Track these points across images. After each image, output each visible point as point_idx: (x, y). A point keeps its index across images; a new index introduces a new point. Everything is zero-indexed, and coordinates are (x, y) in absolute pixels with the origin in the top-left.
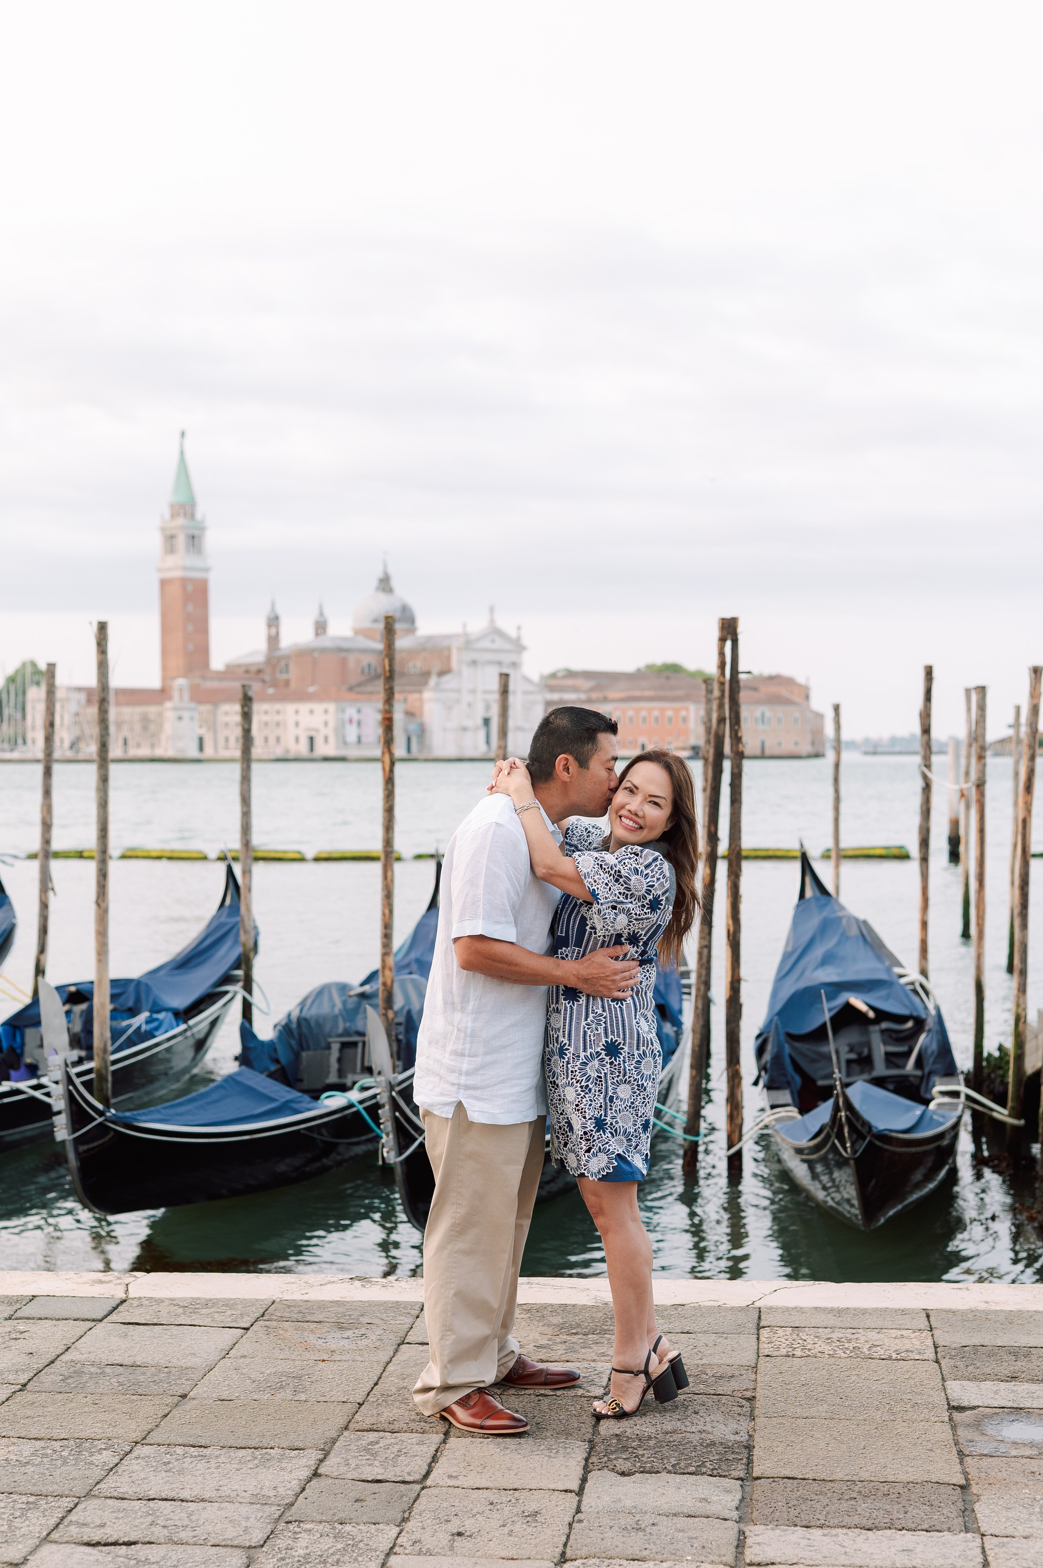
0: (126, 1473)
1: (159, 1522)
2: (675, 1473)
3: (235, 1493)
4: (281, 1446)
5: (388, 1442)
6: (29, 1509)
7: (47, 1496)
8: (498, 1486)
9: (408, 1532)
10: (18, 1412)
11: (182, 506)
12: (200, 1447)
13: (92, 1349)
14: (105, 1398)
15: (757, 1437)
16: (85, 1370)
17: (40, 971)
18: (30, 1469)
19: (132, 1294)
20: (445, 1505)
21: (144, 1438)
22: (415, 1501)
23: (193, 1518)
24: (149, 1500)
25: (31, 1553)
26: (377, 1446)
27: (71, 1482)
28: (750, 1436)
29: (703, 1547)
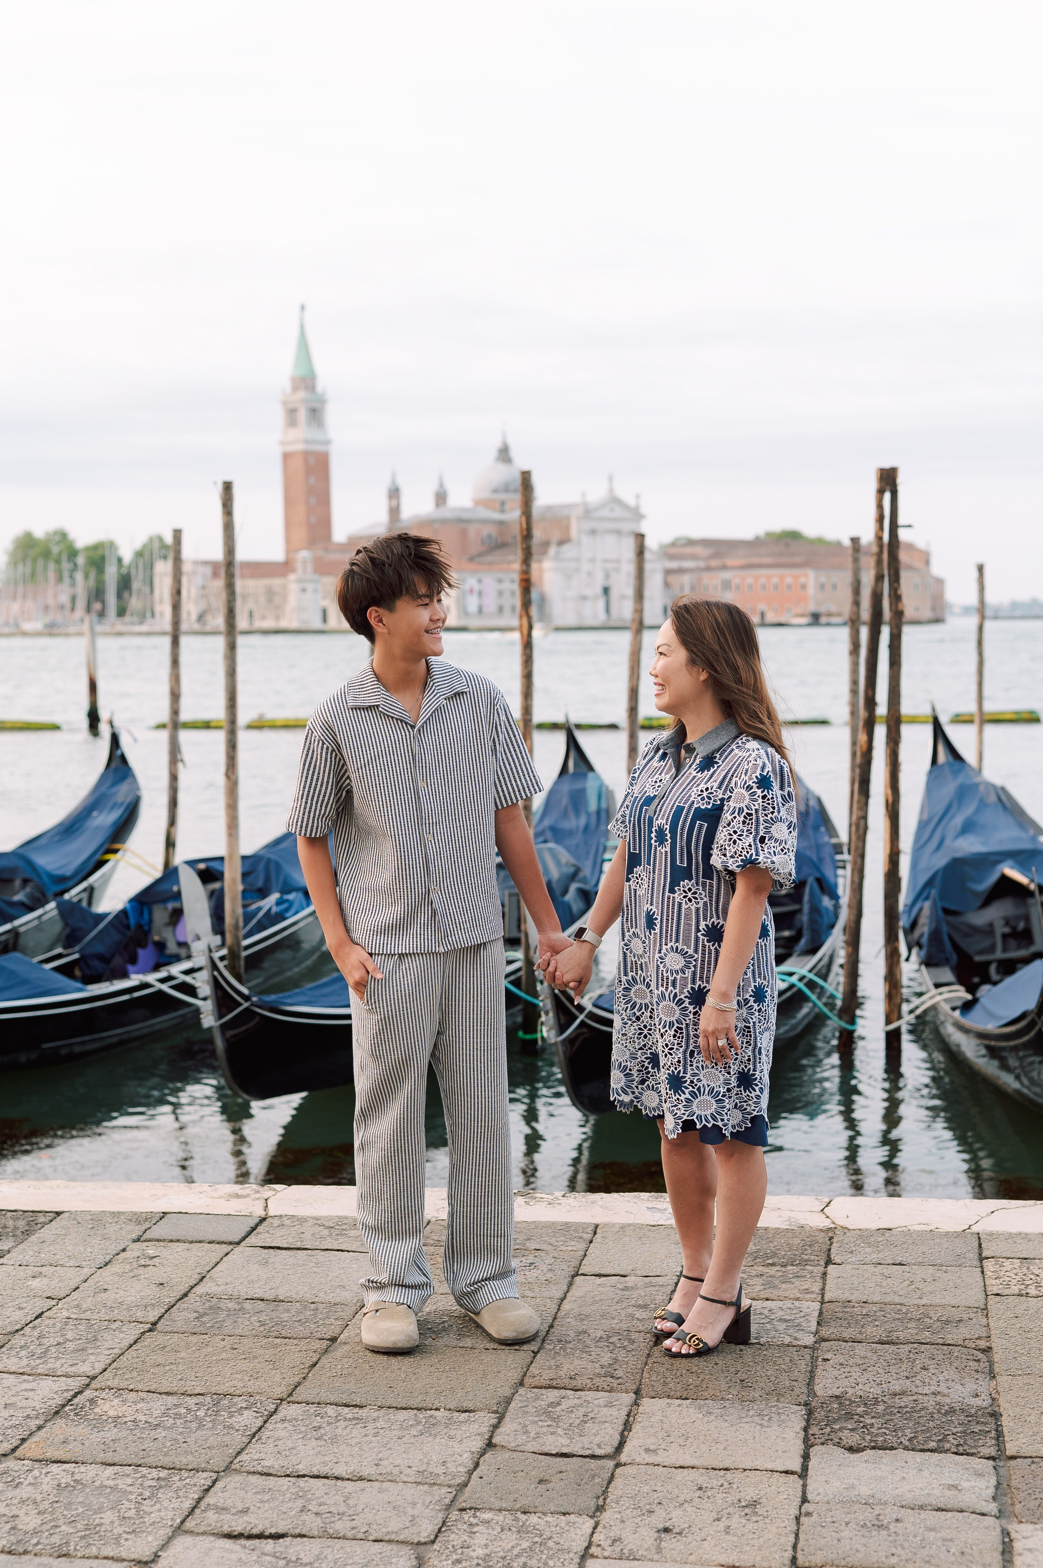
0: (271, 1440)
1: (311, 1507)
2: (913, 1450)
3: (398, 1469)
4: (448, 1407)
5: (571, 1403)
6: (161, 1487)
7: (180, 1470)
8: (705, 1464)
9: (605, 1527)
10: (148, 1359)
11: (303, 379)
12: (355, 1406)
13: (229, 1280)
14: (245, 1341)
15: (1002, 1401)
16: (221, 1305)
17: (170, 844)
18: (161, 1433)
19: (271, 1213)
20: (646, 1489)
21: (290, 1395)
22: (609, 1483)
23: (351, 1502)
24: (298, 1476)
25: (164, 1547)
26: (559, 1408)
27: (208, 1450)
28: (993, 1399)
29: (963, 1553)
